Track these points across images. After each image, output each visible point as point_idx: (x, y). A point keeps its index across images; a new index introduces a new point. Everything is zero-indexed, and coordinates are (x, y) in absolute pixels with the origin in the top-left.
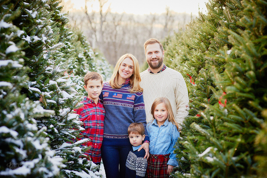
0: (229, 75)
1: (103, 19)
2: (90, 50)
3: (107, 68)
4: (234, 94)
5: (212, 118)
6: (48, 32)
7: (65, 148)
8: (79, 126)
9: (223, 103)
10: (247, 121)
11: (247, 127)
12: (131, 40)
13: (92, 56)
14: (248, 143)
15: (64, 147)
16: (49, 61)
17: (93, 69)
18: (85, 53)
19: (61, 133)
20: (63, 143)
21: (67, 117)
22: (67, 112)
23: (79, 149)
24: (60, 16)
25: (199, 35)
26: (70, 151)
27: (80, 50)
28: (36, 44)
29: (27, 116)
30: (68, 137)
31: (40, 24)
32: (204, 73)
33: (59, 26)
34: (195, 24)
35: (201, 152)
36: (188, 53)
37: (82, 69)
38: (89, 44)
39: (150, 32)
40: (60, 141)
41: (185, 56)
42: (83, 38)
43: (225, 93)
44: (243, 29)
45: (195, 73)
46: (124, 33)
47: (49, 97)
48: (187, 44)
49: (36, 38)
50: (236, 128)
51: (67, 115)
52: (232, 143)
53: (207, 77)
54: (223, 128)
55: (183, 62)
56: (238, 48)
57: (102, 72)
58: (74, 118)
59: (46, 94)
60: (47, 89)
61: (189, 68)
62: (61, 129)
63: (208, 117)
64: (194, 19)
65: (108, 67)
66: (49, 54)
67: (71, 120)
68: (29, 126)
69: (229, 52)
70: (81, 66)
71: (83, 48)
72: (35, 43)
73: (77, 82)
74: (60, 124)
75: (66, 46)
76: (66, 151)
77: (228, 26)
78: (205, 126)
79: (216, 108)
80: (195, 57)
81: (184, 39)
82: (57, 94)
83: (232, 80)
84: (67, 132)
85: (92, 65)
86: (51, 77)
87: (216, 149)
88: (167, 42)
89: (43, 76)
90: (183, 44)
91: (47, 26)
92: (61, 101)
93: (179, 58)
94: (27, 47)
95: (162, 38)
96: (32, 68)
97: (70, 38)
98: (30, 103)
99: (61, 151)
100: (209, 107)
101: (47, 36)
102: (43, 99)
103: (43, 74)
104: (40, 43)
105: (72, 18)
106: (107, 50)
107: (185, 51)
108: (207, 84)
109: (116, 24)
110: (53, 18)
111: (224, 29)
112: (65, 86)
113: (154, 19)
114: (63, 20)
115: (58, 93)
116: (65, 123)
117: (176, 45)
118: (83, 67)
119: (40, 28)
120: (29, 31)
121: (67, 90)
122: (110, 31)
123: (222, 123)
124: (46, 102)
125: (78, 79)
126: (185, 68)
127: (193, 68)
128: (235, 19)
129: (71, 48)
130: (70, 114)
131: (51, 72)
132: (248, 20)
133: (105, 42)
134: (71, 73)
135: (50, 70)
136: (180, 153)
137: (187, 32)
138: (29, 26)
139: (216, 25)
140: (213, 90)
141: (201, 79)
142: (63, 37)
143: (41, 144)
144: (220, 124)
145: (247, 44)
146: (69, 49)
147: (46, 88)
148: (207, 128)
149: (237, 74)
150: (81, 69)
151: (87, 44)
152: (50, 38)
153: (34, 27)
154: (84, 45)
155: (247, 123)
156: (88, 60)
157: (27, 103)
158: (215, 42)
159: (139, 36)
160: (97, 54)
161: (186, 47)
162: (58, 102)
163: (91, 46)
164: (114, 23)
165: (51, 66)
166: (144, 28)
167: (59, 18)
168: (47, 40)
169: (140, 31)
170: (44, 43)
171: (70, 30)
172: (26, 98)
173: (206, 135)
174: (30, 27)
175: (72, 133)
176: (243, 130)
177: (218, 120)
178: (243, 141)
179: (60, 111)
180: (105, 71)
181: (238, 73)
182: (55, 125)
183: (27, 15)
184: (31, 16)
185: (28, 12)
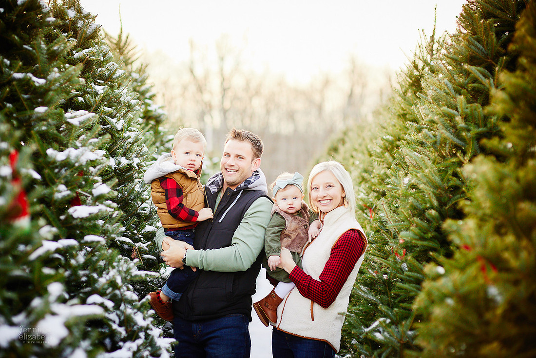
0: (406, 214)
1: (226, 85)
5: (385, 277)
6: (141, 150)
9: (401, 255)
16: (143, 195)
24: (151, 111)
28: (124, 169)
31: (129, 137)
35: (368, 326)
47: (146, 250)
49: (124, 161)
52: (408, 311)
59: (141, 246)
60: (142, 239)
68: (128, 294)
72: (122, 168)
83: (410, 221)
86: (147, 218)
87: (388, 321)
89: (135, 219)
94: (110, 175)
98: (126, 261)
101: (140, 156)
102: (137, 253)
103: (136, 215)
104: (130, 167)
109: (252, 92)
113: (327, 81)
114: (158, 117)
119: (129, 144)
120: (112, 151)
122: (241, 108)
124: (142, 258)
131: (147, 212)
135: (145, 207)
145: (427, 170)
147: (140, 236)
153: (120, 143)
165: (147, 201)
167: (151, 115)
168: (141, 162)
170: (136, 168)
174: (114, 143)
179: (162, 270)
181: (418, 211)
183: (109, 126)
184: (115, 126)
185: (110, 121)
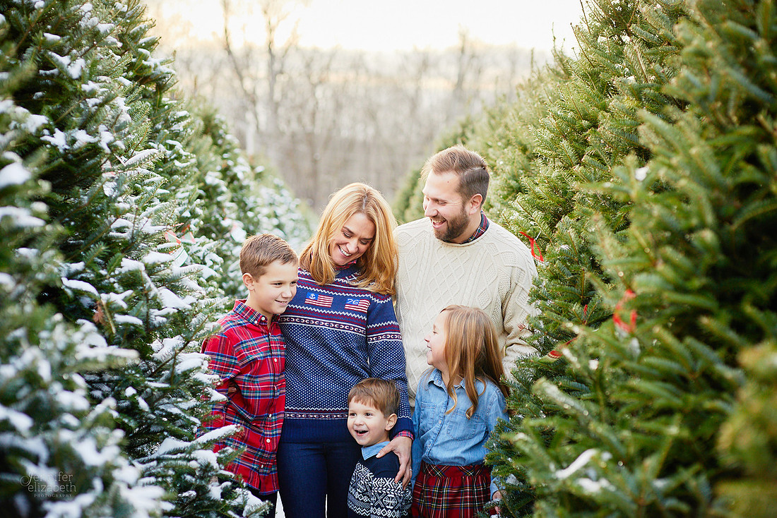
0: (643, 241)
1: (277, 66)
2: (241, 160)
3: (289, 210)
4: (658, 295)
5: (594, 365)
6: (116, 118)
7: (169, 453)
8: (210, 390)
9: (626, 322)
10: (697, 375)
11: (697, 393)
12: (360, 127)
13: (245, 178)
14: (700, 439)
15: (167, 450)
16: (119, 202)
17: (250, 214)
18: (225, 171)
19: (158, 409)
20: (164, 439)
21: (175, 364)
22: (173, 349)
23: (210, 457)
24: (150, 67)
25: (554, 118)
26: (185, 463)
27: (211, 163)
28: (82, 153)
29: (59, 369)
30: (179, 422)
31: (92, 94)
32: (571, 230)
33: (148, 95)
34: (542, 85)
35: (565, 465)
36: (522, 169)
37: (218, 216)
38: (236, 142)
39: (414, 103)
40: (155, 433)
41: (515, 178)
42: (219, 125)
43: (633, 292)
44: (682, 104)
45: (543, 229)
46: (338, 107)
47: (122, 306)
48: (521, 144)
49: (83, 138)
50: (665, 394)
51: (174, 357)
52: (654, 439)
53: (580, 241)
54: (626, 393)
55: (509, 194)
56: (667, 161)
57: (275, 222)
58: (196, 366)
59: (112, 300)
60: (116, 285)
61: (526, 213)
62: (158, 400)
63: (584, 360)
64: (541, 69)
65: (293, 206)
66: (120, 182)
67: (185, 372)
68: (65, 398)
69: (641, 173)
70: (215, 208)
71: (219, 158)
72: (79, 150)
73: (204, 257)
74: (153, 385)
75: (169, 152)
76: (173, 462)
77: (637, 93)
78: (574, 384)
79: (604, 336)
80: (545, 182)
81: (512, 129)
82: (145, 298)
83: (652, 255)
84: (176, 407)
85: (246, 205)
86: (127, 247)
87: (607, 456)
88: (463, 134)
89: (103, 248)
90: (508, 144)
91: (112, 100)
92: (157, 317)
93: (498, 182)
94: (56, 163)
95: (448, 119)
96: (72, 223)
97: (182, 129)
98: (67, 329)
99: (158, 463)
100: (585, 333)
101: (114, 129)
102: (104, 313)
103: (104, 241)
104: (94, 150)
105: (188, 63)
106: (289, 155)
107: (515, 164)
108: (580, 261)
109: (315, 79)
110: (131, 74)
111: (628, 102)
112: (168, 274)
113: (425, 65)
114: (160, 79)
115: (146, 295)
116: (168, 380)
117: (490, 143)
118: (221, 212)
119: (93, 106)
120: (61, 117)
121: (172, 285)
122: (298, 101)
123: (623, 378)
124: (114, 322)
125: (204, 249)
126: (517, 214)
127: (538, 215)
128: (657, 74)
129: (184, 158)
130: (182, 356)
131: (127, 235)
132: (696, 80)
133: (282, 134)
134: (185, 231)
135: (124, 227)
136: (503, 463)
137: (521, 109)
138: (61, 101)
139: (603, 90)
140: (597, 282)
141: (563, 247)
142: (160, 127)
143: (99, 450)
144: (620, 383)
145: (694, 151)
146: (177, 163)
147: (112, 280)
148: (582, 389)
149: (667, 238)
150: (213, 219)
151: (229, 144)
152: (123, 136)
153: (75, 103)
154: (220, 146)
155: (695, 379)
156: (234, 190)
157: (59, 329)
158: (602, 141)
159: (381, 115)
160: (259, 169)
161: (518, 152)
162: (146, 320)
163: (243, 147)
164: (309, 77)
165: (128, 215)
166: (397, 90)
167: (149, 74)
168: (115, 141)
169: (383, 99)
170: (106, 152)
171: (180, 107)
172: (55, 314)
173: (579, 414)
174: (65, 104)
175: (189, 409)
176: (685, 401)
177: (612, 370)
178: (686, 434)
179: (155, 345)
180: (284, 220)
181: (667, 234)
182: (139, 388)
183: (55, 71)
184: (67, 72)
185: (58, 60)
